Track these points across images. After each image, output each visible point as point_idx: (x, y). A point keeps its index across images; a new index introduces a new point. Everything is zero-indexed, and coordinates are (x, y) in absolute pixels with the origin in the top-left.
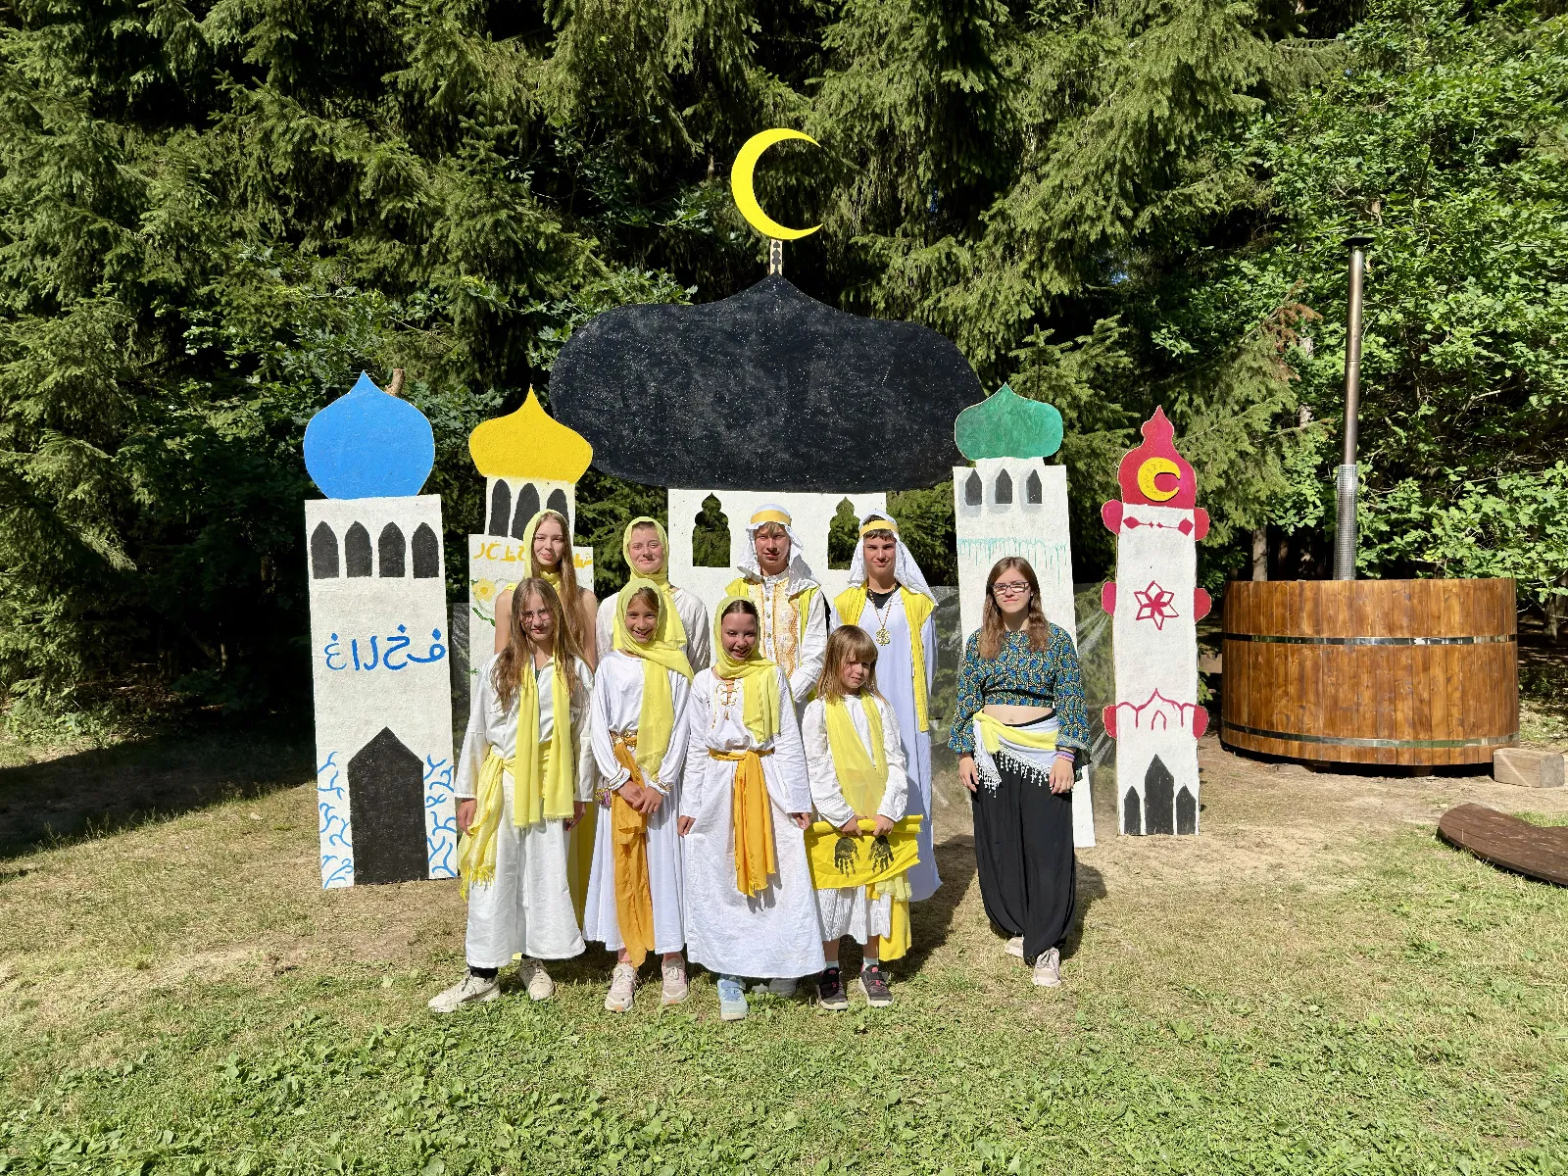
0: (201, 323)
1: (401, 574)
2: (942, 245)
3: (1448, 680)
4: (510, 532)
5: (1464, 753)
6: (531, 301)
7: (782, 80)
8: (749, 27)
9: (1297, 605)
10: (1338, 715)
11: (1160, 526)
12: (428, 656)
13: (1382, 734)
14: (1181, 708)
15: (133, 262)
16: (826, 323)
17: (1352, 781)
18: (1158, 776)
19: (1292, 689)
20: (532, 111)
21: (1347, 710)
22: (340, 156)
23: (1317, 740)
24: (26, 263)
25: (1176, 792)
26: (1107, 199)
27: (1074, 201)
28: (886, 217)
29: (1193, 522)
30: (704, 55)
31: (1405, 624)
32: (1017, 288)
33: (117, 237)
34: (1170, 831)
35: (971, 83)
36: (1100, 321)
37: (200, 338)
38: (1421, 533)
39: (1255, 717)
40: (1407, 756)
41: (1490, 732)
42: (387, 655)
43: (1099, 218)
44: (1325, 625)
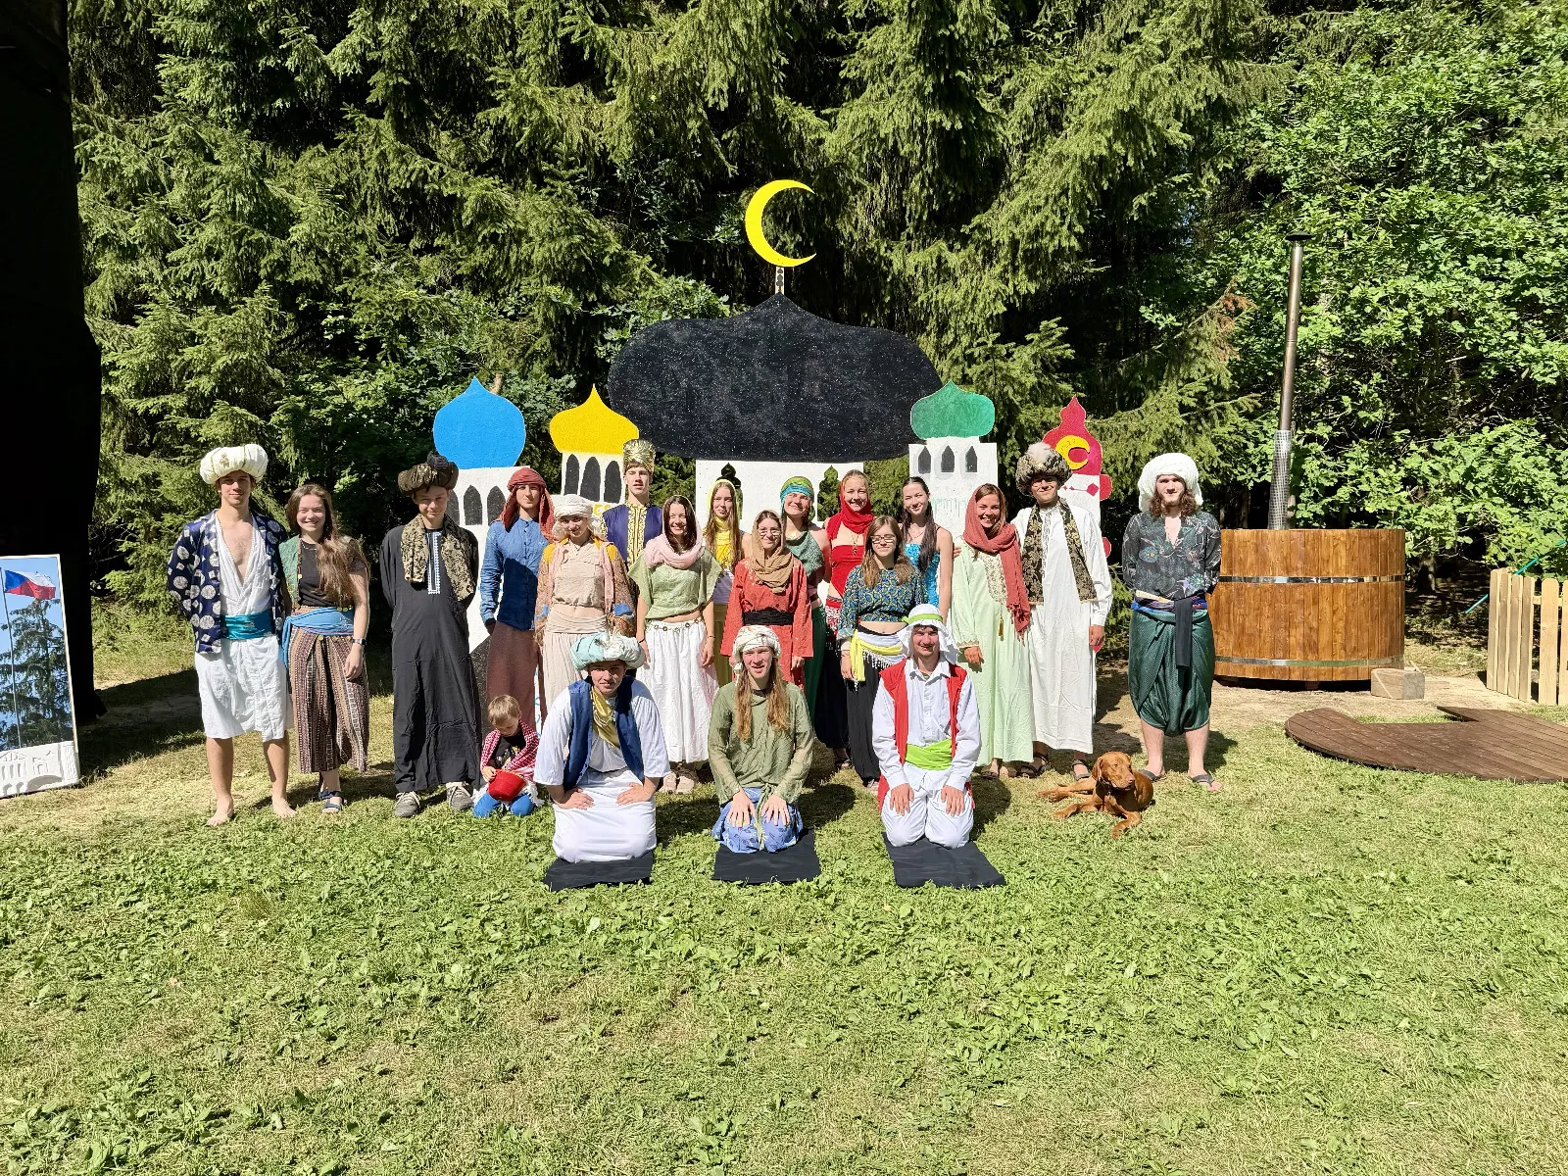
0: (335, 314)
2: (934, 250)
3: (1334, 612)
5: (1344, 671)
6: (599, 305)
7: (805, 105)
8: (779, 60)
10: (1244, 638)
11: (1072, 489)
13: (1278, 656)
15: (283, 266)
16: (819, 331)
20: (597, 149)
21: (1251, 635)
23: (1228, 660)
26: (1063, 217)
29: (1099, 486)
31: (1300, 565)
32: (994, 287)
33: (270, 247)
35: (951, 121)
36: (1044, 323)
37: (335, 326)
40: (1298, 673)
44: (1237, 568)
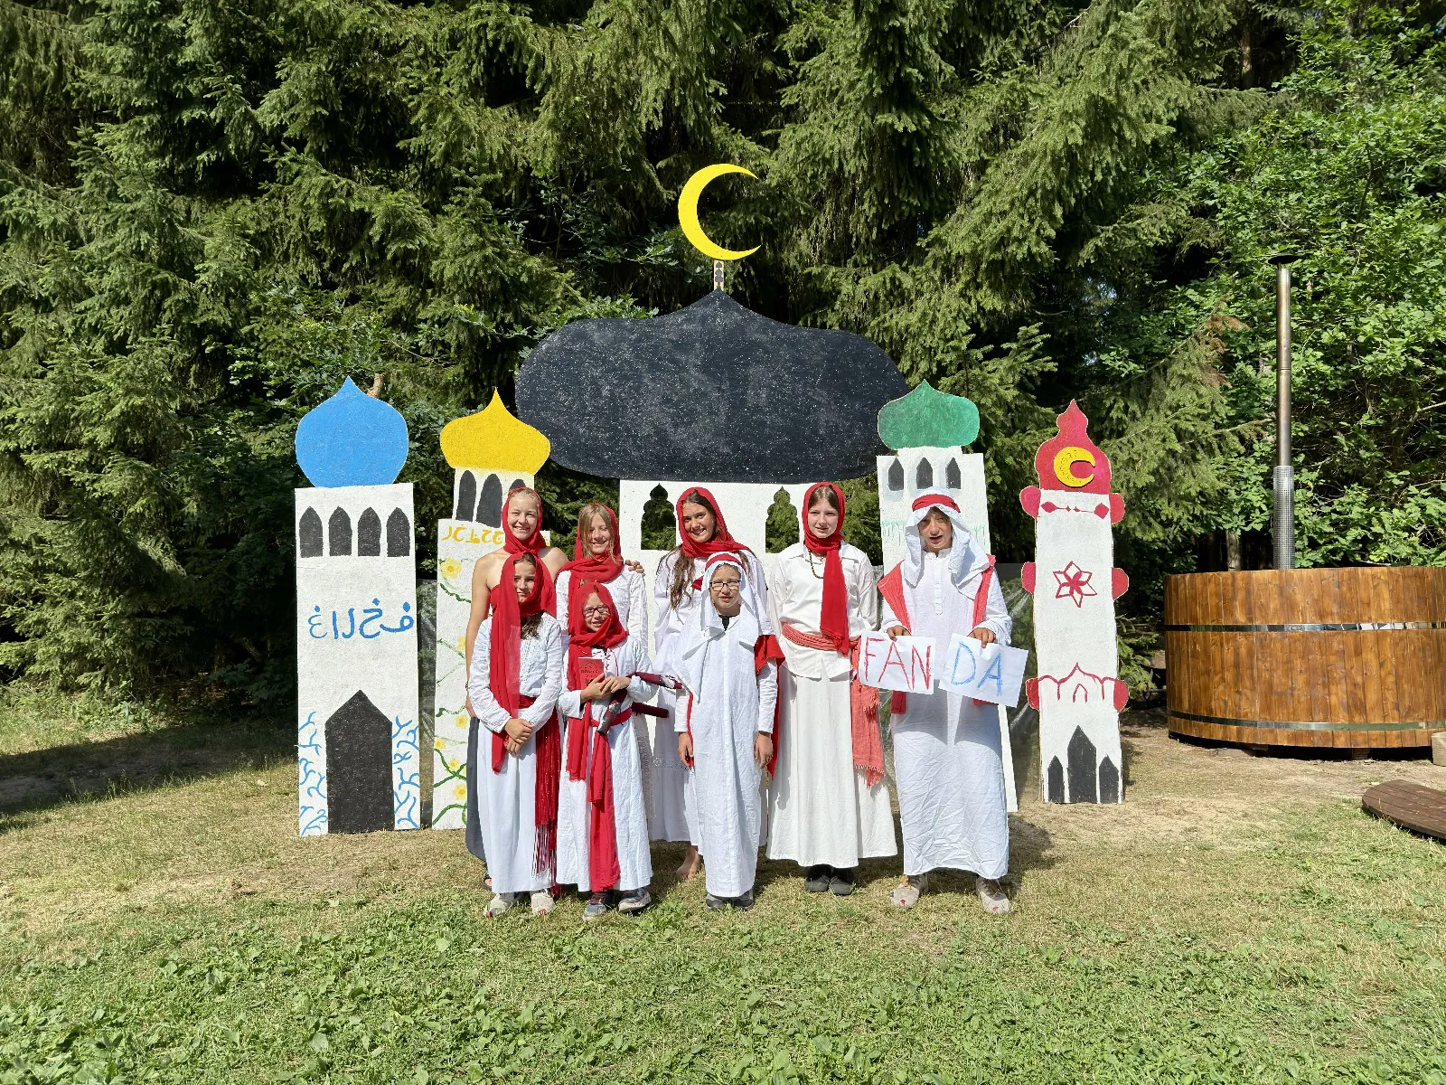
0: (244, 358)
1: (377, 553)
2: (887, 272)
3: (1381, 665)
4: (475, 518)
5: (1400, 736)
6: (515, 326)
7: (745, 134)
8: (717, 91)
9: (1230, 594)
10: (1273, 698)
11: (1077, 510)
12: (398, 626)
13: (1316, 718)
14: (1102, 682)
15: (189, 307)
16: (765, 332)
17: (1290, 764)
18: (1081, 746)
19: (1229, 676)
20: (520, 164)
21: (1280, 695)
22: (355, 206)
23: (1254, 724)
24: (104, 312)
25: (1099, 762)
26: (1032, 221)
27: (1002, 226)
28: (839, 251)
29: (1108, 506)
30: (671, 113)
31: (1335, 609)
32: (955, 305)
33: (176, 287)
34: (1095, 801)
35: (904, 123)
36: (1023, 329)
37: (243, 371)
38: (1363, 532)
39: (1195, 704)
40: (1343, 739)
41: (1427, 716)
42: (362, 626)
43: (1025, 239)
44: (1257, 613)
